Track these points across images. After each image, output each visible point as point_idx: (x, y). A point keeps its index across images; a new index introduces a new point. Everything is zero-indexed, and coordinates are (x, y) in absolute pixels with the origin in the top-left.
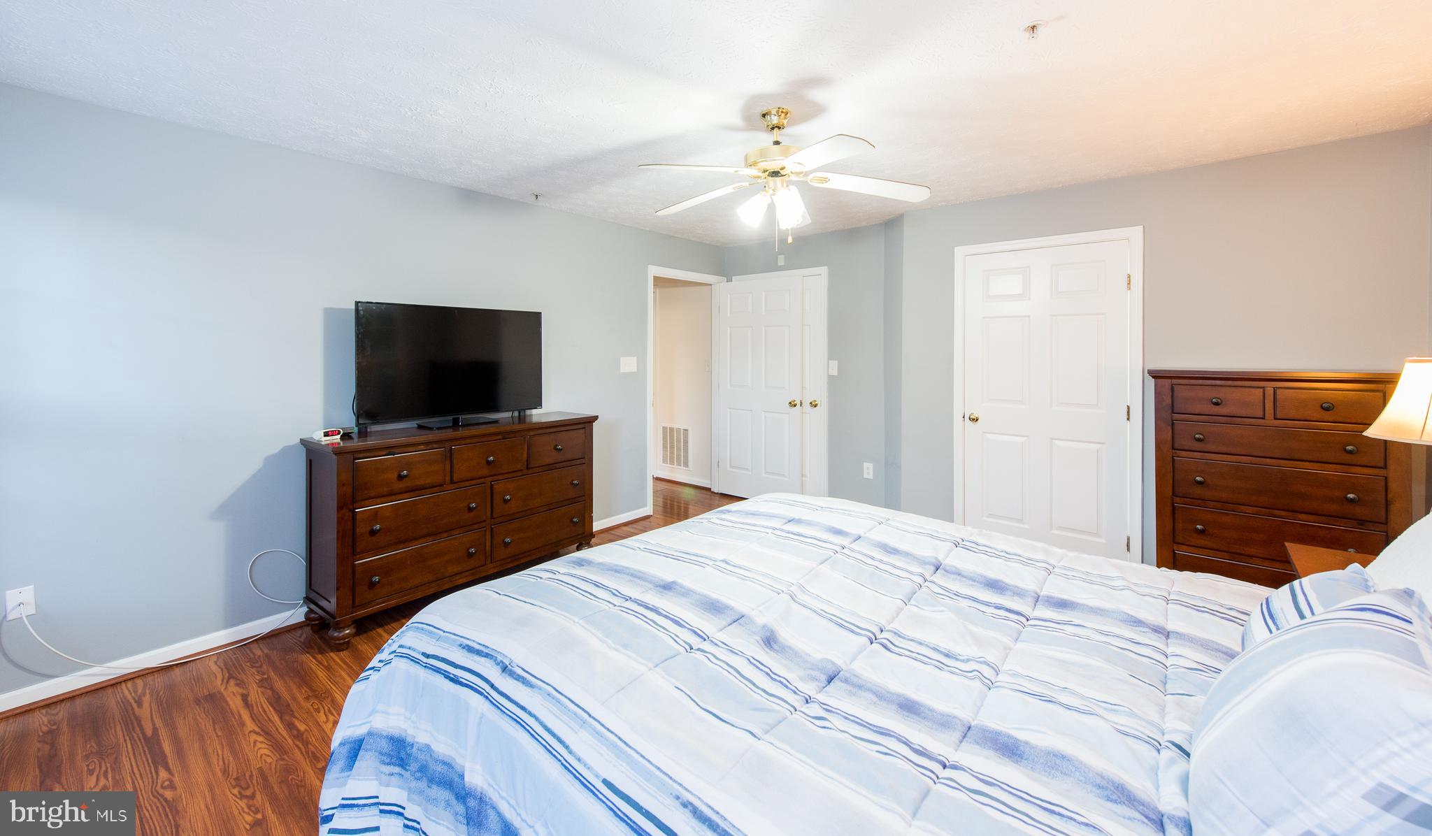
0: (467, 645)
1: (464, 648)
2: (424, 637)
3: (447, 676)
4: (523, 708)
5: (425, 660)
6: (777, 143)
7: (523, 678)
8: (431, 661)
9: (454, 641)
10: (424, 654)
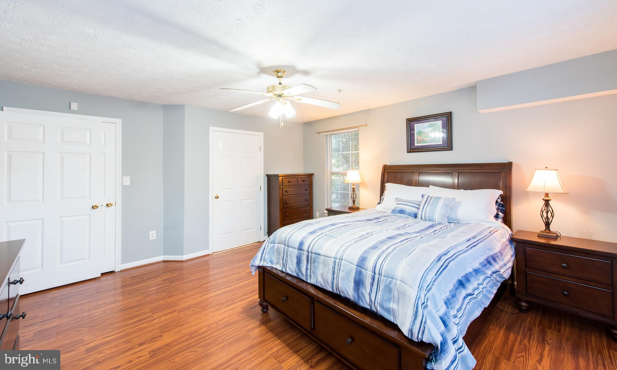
0: (437, 260)
1: (438, 262)
2: (430, 273)
3: (444, 269)
4: (455, 254)
5: (437, 276)
6: (280, 84)
7: (447, 252)
8: (438, 274)
9: (435, 263)
10: (435, 275)
